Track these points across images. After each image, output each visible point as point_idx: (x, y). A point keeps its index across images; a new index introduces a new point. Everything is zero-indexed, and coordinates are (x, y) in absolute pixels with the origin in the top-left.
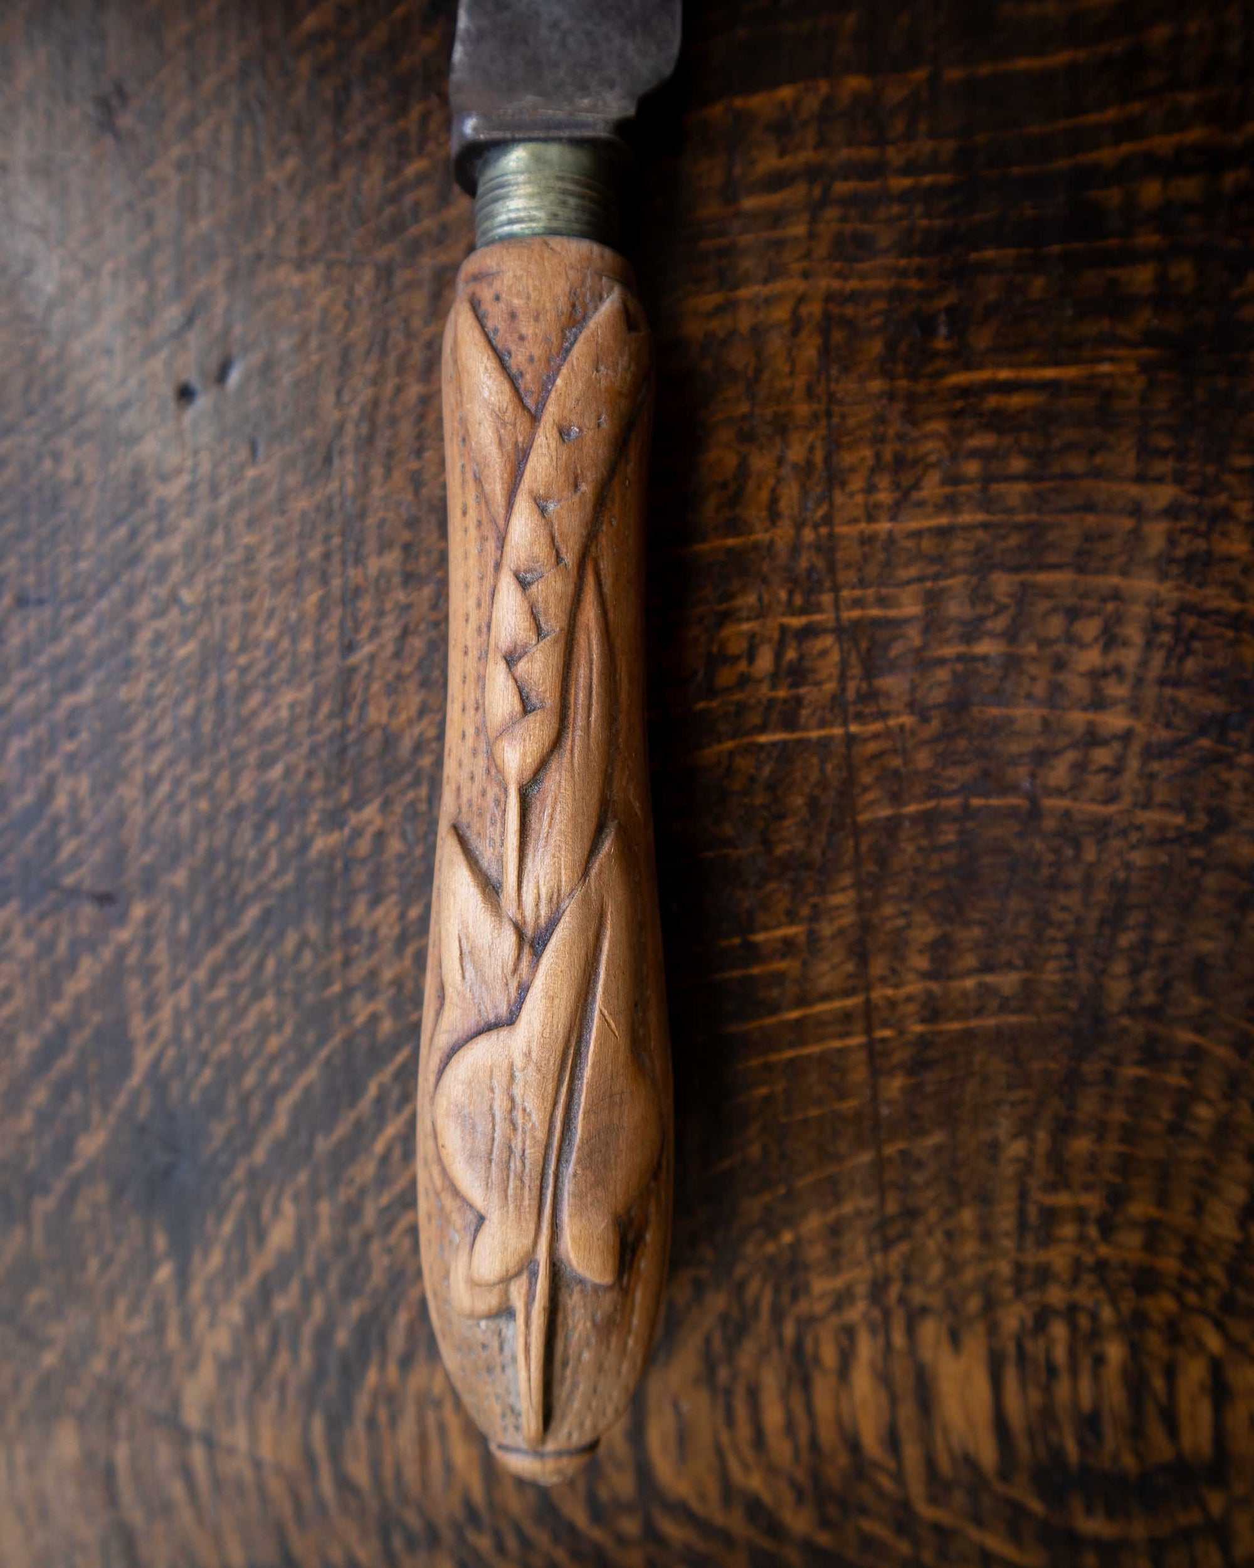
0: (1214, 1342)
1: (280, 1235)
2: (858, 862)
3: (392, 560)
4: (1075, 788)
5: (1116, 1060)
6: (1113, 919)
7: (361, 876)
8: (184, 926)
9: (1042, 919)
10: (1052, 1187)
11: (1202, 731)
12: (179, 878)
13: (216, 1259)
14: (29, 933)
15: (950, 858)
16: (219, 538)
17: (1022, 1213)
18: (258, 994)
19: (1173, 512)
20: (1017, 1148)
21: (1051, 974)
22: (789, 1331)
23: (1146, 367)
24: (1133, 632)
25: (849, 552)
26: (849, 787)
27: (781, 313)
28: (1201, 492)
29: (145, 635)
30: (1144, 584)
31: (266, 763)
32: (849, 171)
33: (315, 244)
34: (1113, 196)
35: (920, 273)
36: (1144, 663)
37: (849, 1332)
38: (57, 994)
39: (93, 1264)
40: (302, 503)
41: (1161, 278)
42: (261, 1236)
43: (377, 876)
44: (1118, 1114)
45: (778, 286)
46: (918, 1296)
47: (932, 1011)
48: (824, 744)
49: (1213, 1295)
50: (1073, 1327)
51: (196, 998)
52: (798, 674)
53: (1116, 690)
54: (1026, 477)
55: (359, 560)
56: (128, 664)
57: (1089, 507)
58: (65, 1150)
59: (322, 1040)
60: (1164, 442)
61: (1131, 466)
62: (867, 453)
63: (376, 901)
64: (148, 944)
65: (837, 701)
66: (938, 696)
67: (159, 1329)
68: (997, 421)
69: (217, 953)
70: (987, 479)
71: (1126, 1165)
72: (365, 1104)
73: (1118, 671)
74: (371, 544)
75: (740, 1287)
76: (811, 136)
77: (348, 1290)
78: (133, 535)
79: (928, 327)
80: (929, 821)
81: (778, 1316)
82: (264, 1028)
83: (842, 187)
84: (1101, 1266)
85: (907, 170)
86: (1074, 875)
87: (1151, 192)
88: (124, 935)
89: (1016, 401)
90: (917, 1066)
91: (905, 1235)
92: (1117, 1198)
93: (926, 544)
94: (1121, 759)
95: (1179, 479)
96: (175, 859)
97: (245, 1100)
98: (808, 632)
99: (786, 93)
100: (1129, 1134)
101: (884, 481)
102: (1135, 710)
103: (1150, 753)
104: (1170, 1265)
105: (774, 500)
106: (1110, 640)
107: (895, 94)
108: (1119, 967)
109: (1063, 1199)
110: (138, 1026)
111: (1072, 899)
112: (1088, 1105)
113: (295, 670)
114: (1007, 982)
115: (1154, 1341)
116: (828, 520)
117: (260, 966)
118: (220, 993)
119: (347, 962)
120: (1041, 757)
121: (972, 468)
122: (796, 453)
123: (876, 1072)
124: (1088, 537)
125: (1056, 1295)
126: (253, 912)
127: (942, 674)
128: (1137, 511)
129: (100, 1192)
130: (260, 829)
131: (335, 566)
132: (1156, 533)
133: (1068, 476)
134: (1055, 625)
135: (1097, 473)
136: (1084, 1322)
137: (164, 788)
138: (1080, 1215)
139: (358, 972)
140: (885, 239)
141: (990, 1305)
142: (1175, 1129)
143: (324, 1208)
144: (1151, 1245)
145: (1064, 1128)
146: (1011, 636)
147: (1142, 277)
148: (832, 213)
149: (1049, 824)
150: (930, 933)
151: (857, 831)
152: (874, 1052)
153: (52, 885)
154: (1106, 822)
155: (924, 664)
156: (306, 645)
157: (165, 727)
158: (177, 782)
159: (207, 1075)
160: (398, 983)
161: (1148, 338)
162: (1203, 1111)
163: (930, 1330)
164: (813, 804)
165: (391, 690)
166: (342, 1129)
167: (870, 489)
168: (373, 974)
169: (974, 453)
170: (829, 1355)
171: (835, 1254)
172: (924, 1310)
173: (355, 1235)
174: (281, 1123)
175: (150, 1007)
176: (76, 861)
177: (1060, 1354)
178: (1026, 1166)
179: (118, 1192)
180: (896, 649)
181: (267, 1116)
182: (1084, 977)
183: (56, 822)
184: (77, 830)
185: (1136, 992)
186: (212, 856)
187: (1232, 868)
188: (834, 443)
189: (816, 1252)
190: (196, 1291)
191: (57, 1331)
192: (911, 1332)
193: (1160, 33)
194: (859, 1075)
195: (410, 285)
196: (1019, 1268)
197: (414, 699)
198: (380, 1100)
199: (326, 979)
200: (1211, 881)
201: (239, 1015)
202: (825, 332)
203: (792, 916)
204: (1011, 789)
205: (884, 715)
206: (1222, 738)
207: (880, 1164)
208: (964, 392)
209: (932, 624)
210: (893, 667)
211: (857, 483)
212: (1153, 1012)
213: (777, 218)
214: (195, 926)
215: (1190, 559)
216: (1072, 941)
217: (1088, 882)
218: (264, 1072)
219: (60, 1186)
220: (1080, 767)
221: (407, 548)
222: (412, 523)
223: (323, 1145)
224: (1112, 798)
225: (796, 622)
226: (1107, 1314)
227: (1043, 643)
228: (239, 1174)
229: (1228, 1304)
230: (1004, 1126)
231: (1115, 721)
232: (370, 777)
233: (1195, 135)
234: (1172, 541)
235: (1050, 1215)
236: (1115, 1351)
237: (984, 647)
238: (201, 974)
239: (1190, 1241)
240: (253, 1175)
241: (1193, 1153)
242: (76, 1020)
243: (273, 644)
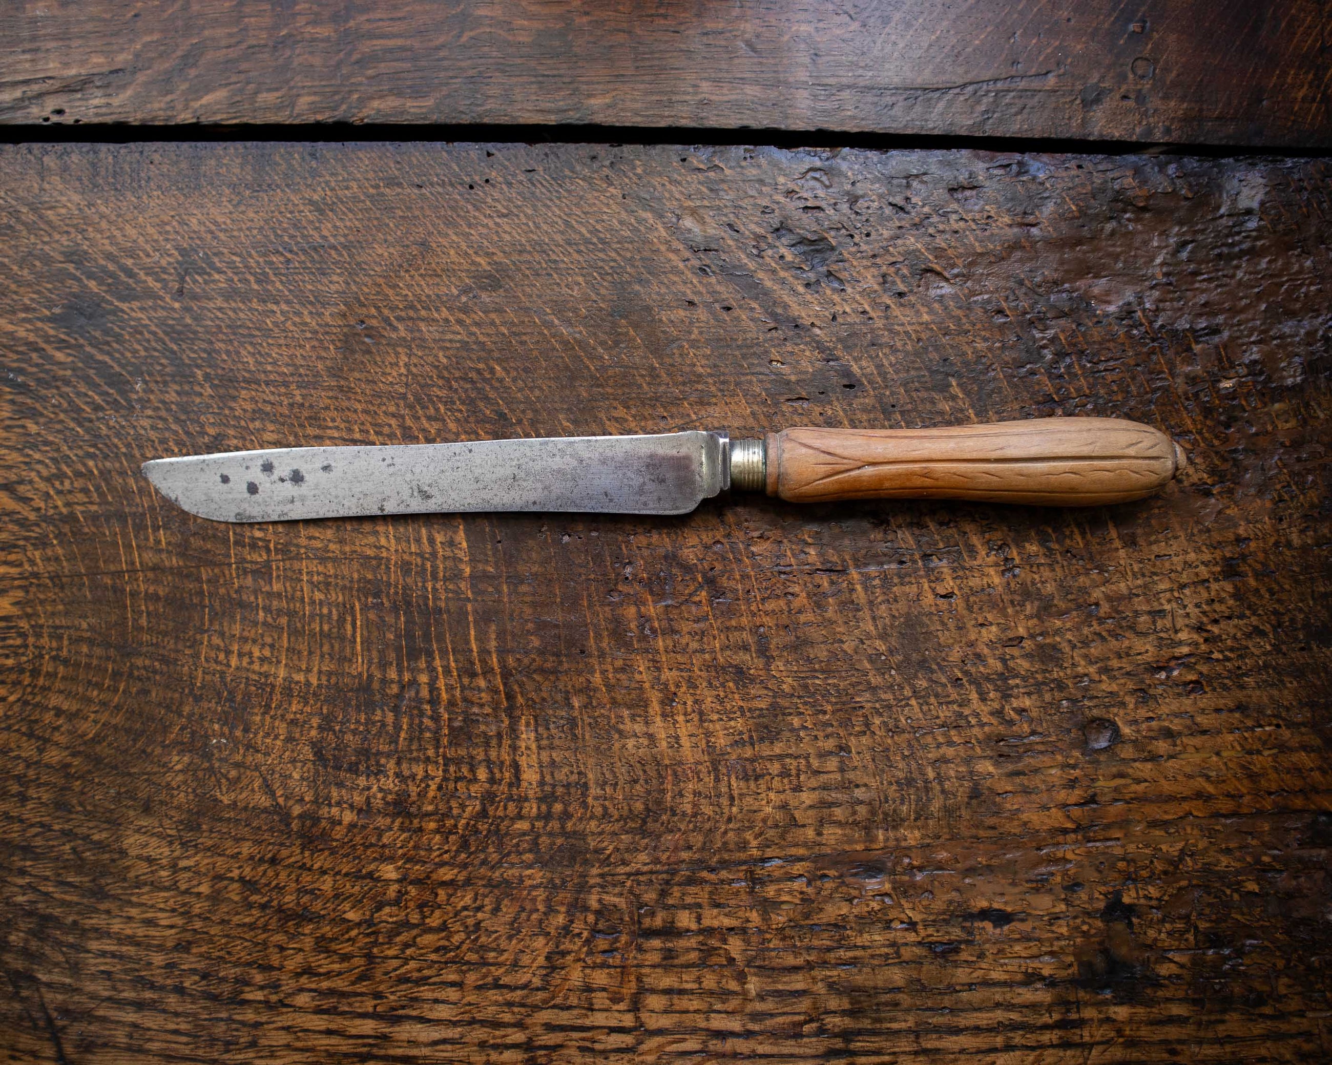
0: (12, 698)
1: (60, 356)
2: (187, 567)
3: (299, 399)
4: (210, 645)
5: (114, 661)
6: (164, 660)
7: (187, 387)
8: (171, 322)
9: (165, 634)
10: (70, 639)
11: (230, 693)
12: (188, 321)
13: (52, 332)
14: (169, 263)
15: (187, 601)
16: (309, 335)
17: (61, 627)
18: (146, 349)
19: (308, 684)
20: (84, 625)
21: (146, 637)
22: (21, 543)
23: (360, 674)
24: (265, 668)
25: (296, 565)
26: (213, 564)
27: (383, 542)
28: (314, 694)
29: (275, 308)
30: (282, 673)
31: (228, 353)
32: (435, 568)
33: (414, 370)
34: (422, 664)
35: (396, 593)
36: (254, 672)
37: (21, 565)
38: (147, 274)
39: (50, 286)
40: (320, 366)
41: (392, 682)
42: (58, 349)
43: (187, 394)
44: (95, 662)
45: (393, 541)
46: (33, 589)
47: (134, 594)
48: (229, 556)
49: (30, 697)
50: (19, 647)
51: (146, 326)
52: (253, 546)
53: (246, 660)
54: (321, 630)
55: (299, 387)
56: (264, 301)
57: (310, 653)
58: (90, 276)
59: (130, 373)
60: (333, 680)
61: (324, 669)
62: (332, 572)
63: (178, 393)
64: (163, 308)
65: (244, 560)
66: (245, 597)
67: (27, 309)
68: (341, 621)
69: (161, 335)
70: (321, 616)
71: (77, 665)
72: (106, 388)
73: (251, 663)
74: (304, 392)
75: (38, 525)
76: (449, 553)
77: (39, 381)
78: (311, 303)
79: (377, 595)
80: (201, 593)
81: (26, 539)
82: (136, 351)
83: (428, 565)
84: (41, 656)
85: (435, 589)
86: (180, 647)
87: (424, 678)
88: (168, 299)
89: (349, 627)
90: (115, 589)
91: (55, 585)
92: (66, 662)
93: (299, 594)
94: (221, 663)
95: (320, 686)
96: (195, 319)
97: (108, 343)
98: (268, 550)
99: (465, 545)
100: (88, 666)
101: (321, 578)
102: (237, 668)
103: (222, 673)
104: (41, 681)
105: (315, 538)
106: (262, 660)
107: (463, 585)
108: (147, 662)
109: (66, 642)
110: (136, 304)
111: (172, 645)
112: (98, 651)
113: (260, 363)
114: (144, 622)
115: (13, 676)
116: (308, 558)
117: (155, 350)
118: (147, 335)
119: (157, 382)
120: (222, 634)
121: (325, 611)
122: (332, 546)
123: (113, 573)
124: (299, 652)
125: (31, 640)
126: (175, 348)
127: (252, 599)
128: (309, 670)
129: (76, 289)
130: (205, 351)
131: (296, 378)
132: (300, 677)
133: (321, 646)
134: (269, 640)
135: (322, 656)
136: (21, 651)
137: (220, 315)
138: (60, 649)
139: (153, 386)
140: (409, 580)
141: (28, 616)
142: (89, 682)
143: (69, 373)
144: (48, 674)
145: (91, 642)
146: (265, 623)
147: (393, 674)
148: (419, 561)
149: (198, 637)
150: (161, 593)
151: (198, 567)
152: (119, 574)
153: (187, 272)
154: (199, 658)
155: (255, 592)
156: (269, 368)
157: (242, 315)
158: (222, 320)
159: (117, 330)
160: (149, 401)
161: (370, 677)
162: (95, 693)
163: (20, 594)
164: (208, 551)
165: (252, 399)
166: (98, 380)
167: (319, 574)
168: (152, 392)
169: (330, 612)
170: (12, 557)
171: (49, 559)
172: (27, 592)
173: (59, 383)
174: (100, 357)
175: (142, 309)
176: (195, 281)
177: (11, 642)
178: (78, 629)
179: (75, 296)
180: (262, 583)
181: (101, 351)
182: (145, 649)
183: (209, 274)
184: (206, 282)
185: (138, 668)
186: (195, 333)
187: (181, 704)
188: (335, 560)
189: (49, 552)
190: (39, 324)
191: (26, 272)
192: (20, 587)
193: (482, 683)
194: (112, 568)
195: (397, 405)
196: (42, 626)
197: (249, 406)
198: (108, 394)
199: (150, 374)
200: (177, 695)
201: (139, 342)
202: (375, 558)
203: (168, 543)
204: (211, 622)
205: (238, 577)
206: (227, 700)
207: (80, 575)
208: (352, 608)
209: (270, 595)
210: (254, 580)
211: (321, 569)
212: (131, 675)
213: (418, 541)
214: (172, 326)
215: (291, 689)
216: (157, 645)
217: (178, 651)
218: (118, 351)
219: (78, 274)
220: (218, 648)
221: (302, 405)
222: (311, 406)
223: (92, 372)
224: (207, 660)
225: (272, 546)
226: (24, 659)
227: (262, 636)
228: (81, 341)
229: (26, 703)
230: (92, 621)
231: (234, 662)
232: (222, 391)
233: (444, 696)
234: (297, 683)
235: (60, 638)
236: (10, 662)
237: (261, 614)
238: (153, 328)
239: (49, 689)
240: (82, 346)
241: (80, 690)
242: (138, 282)
243: (269, 355)
